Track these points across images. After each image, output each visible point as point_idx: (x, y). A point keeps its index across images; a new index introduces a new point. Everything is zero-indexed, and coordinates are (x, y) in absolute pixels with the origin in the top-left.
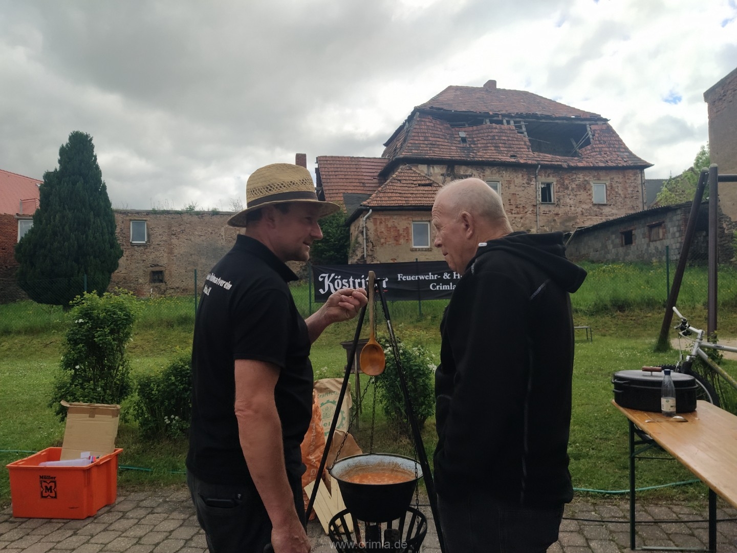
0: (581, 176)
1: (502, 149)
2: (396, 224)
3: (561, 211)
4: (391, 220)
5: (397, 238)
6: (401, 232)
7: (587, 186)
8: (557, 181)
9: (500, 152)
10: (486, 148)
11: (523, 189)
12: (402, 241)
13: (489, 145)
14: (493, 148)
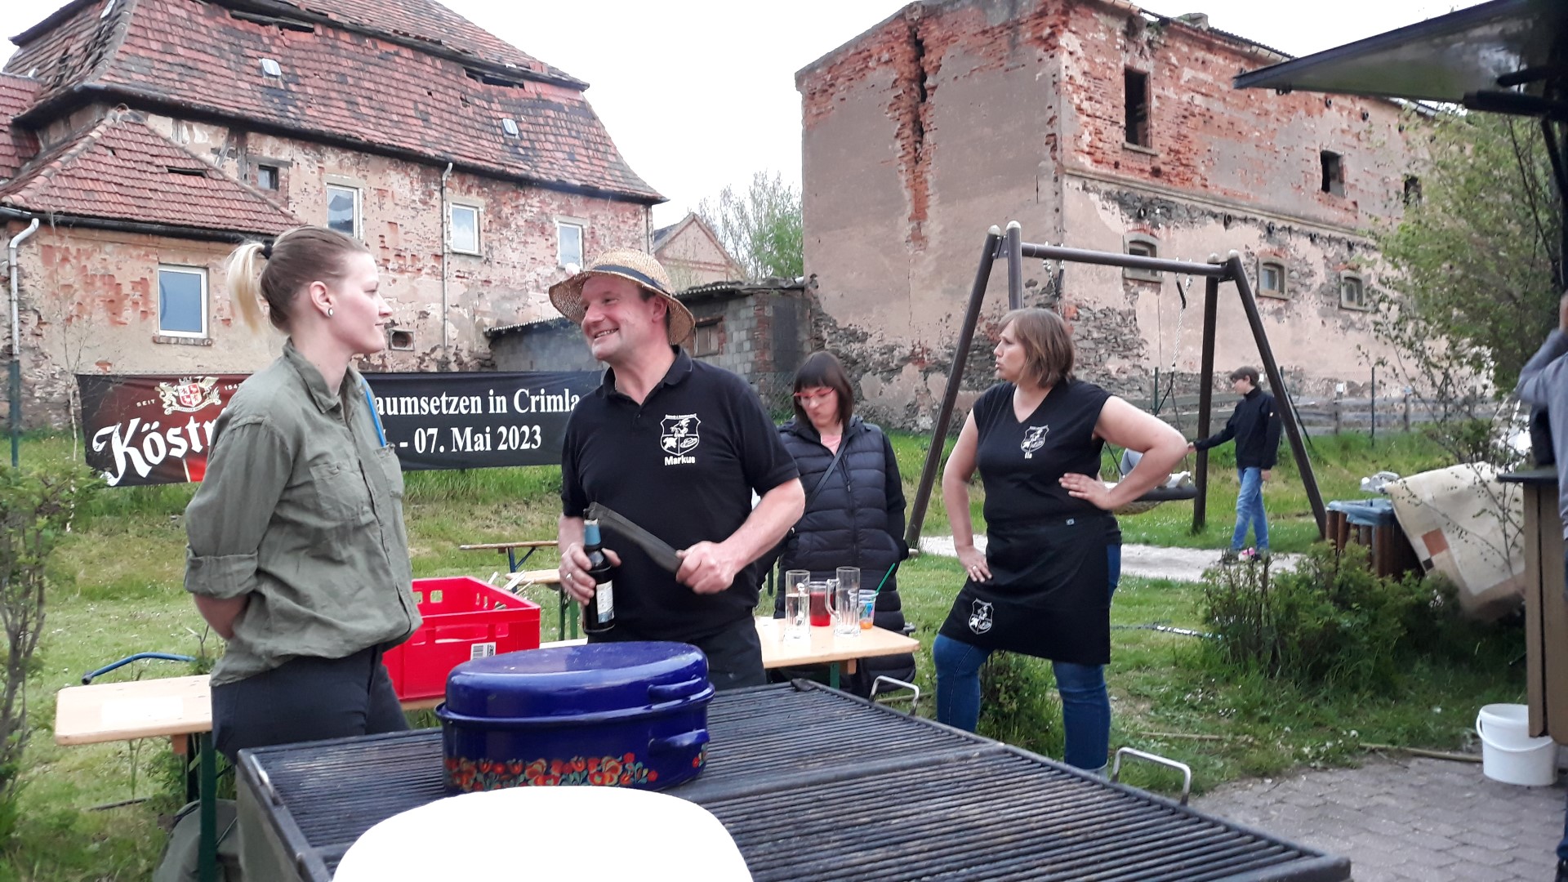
0: (535, 201)
1: (364, 110)
2: (112, 270)
3: (495, 274)
4: (97, 257)
5: (114, 305)
6: (126, 289)
7: (547, 225)
8: (487, 206)
9: (359, 117)
10: (325, 101)
11: (413, 213)
12: (128, 314)
13: (333, 95)
14: (343, 105)
